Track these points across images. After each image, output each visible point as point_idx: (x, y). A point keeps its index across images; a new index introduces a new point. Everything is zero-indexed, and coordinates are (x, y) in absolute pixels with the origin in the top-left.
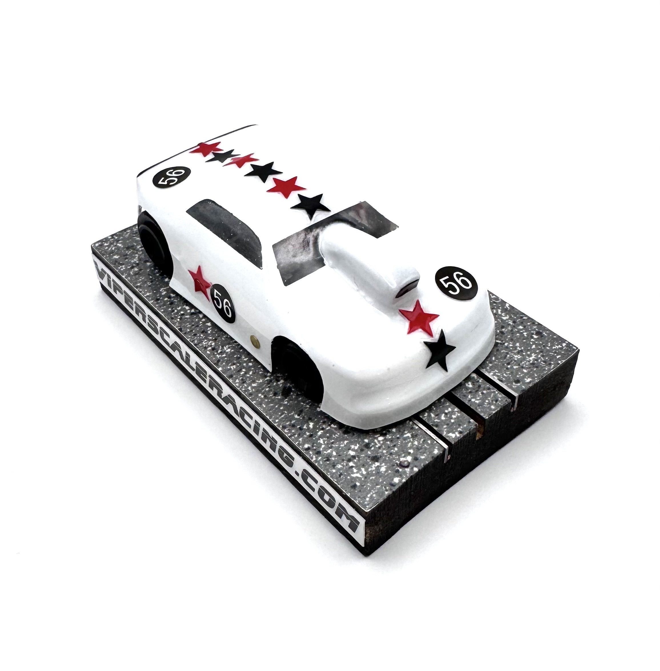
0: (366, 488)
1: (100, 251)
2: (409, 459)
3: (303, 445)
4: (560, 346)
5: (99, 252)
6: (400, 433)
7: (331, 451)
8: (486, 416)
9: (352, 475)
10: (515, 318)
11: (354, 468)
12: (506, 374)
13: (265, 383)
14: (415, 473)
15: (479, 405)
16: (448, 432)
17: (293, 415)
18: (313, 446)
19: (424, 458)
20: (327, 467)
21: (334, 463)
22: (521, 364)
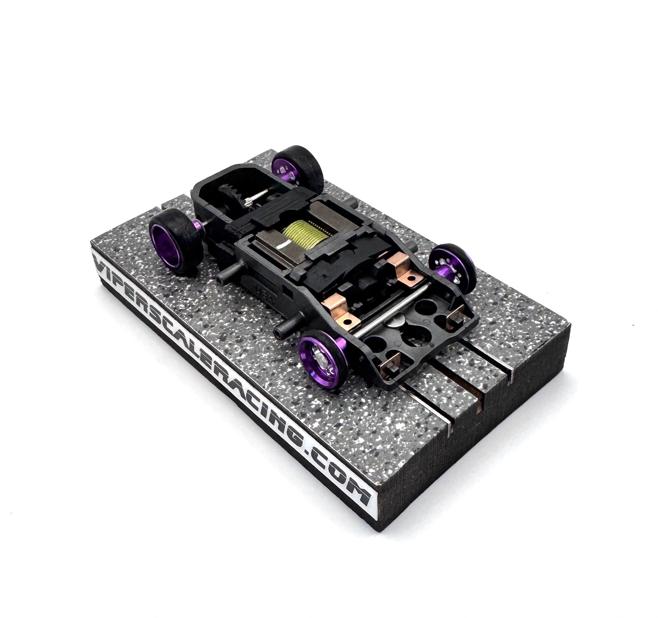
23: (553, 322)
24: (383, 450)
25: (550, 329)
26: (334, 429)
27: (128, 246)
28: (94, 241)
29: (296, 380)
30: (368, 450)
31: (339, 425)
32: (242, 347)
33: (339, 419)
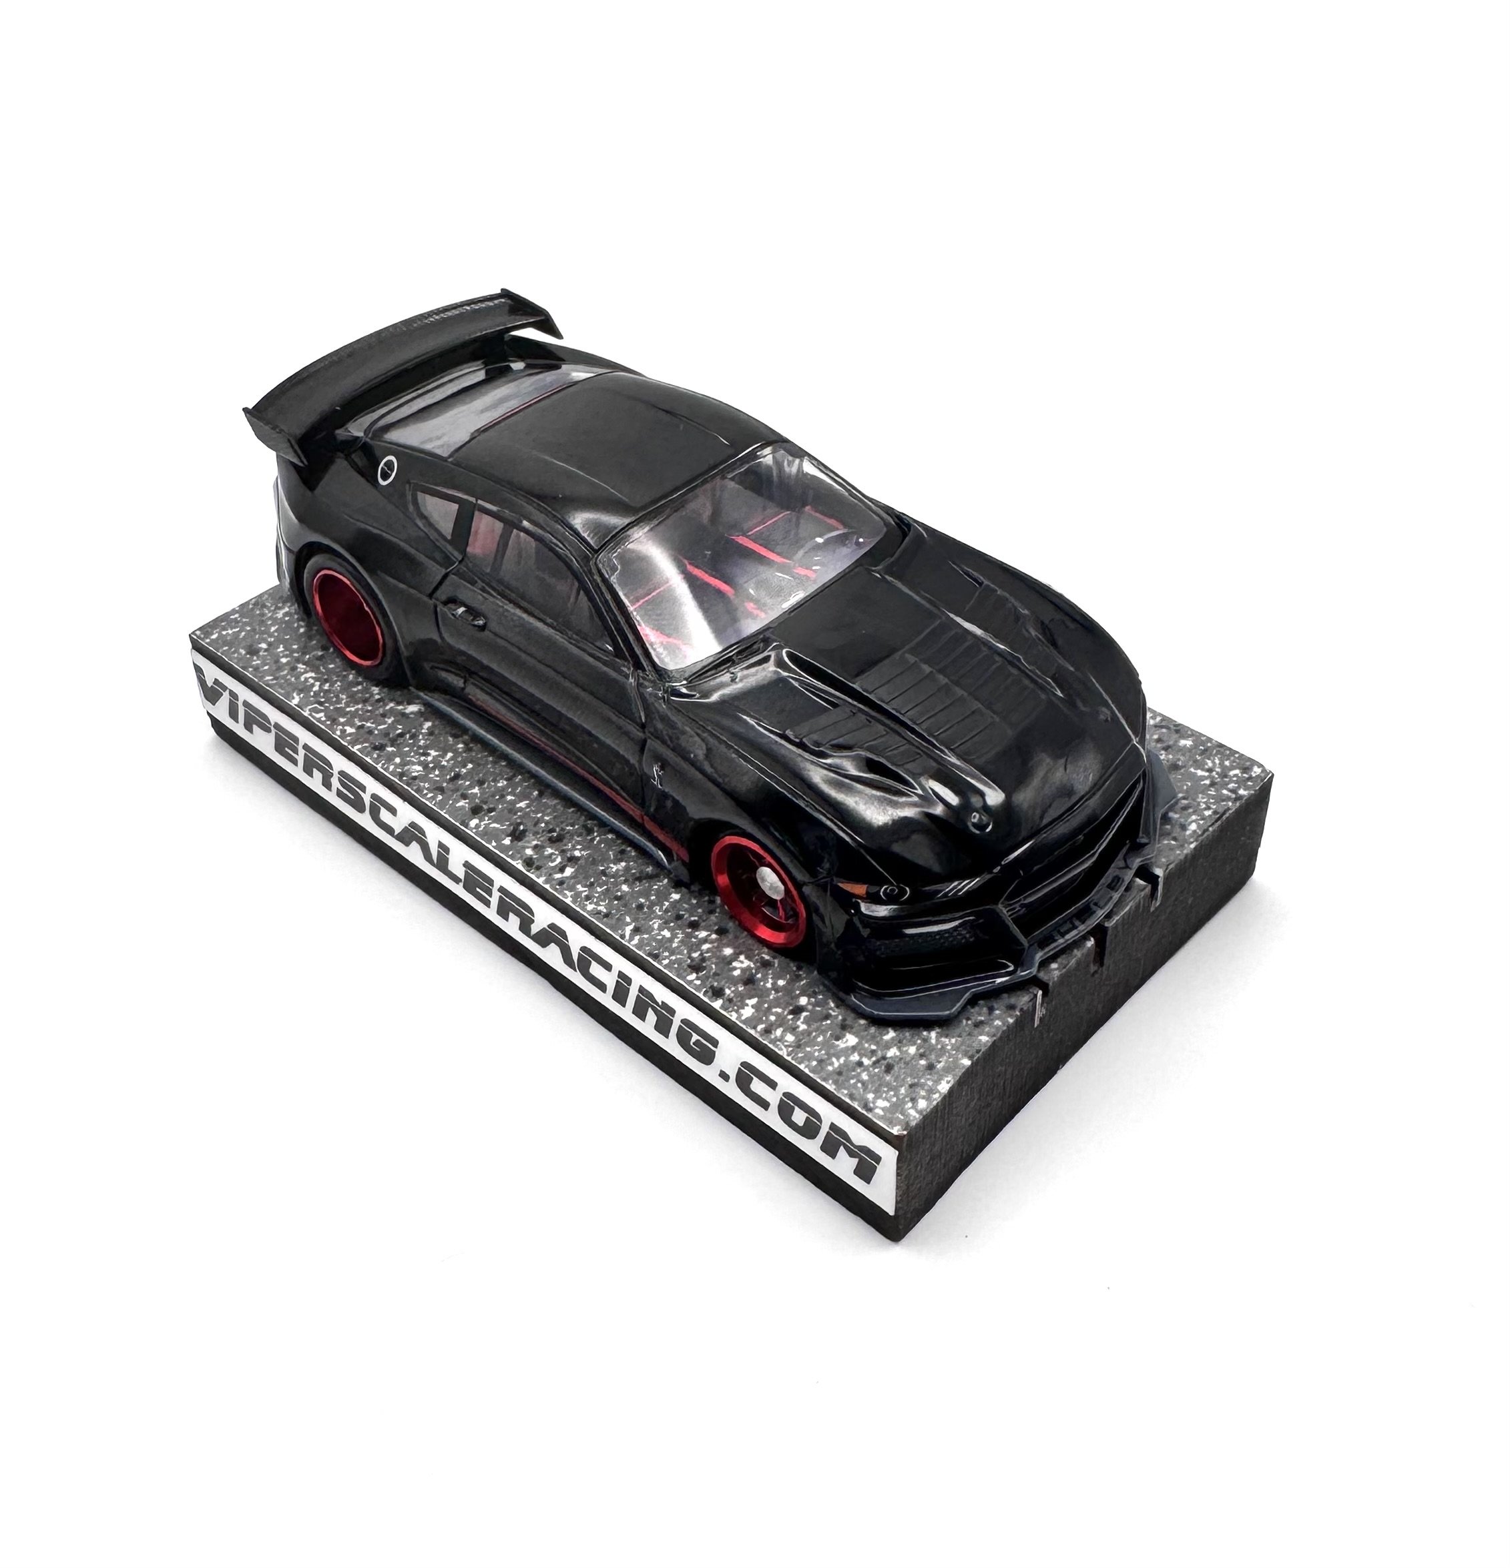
23: (1237, 772)
24: (901, 1059)
25: (1231, 786)
26: (789, 1020)
27: (279, 641)
28: (198, 633)
29: (692, 919)
30: (870, 1059)
31: (797, 1011)
32: (563, 852)
33: (798, 996)
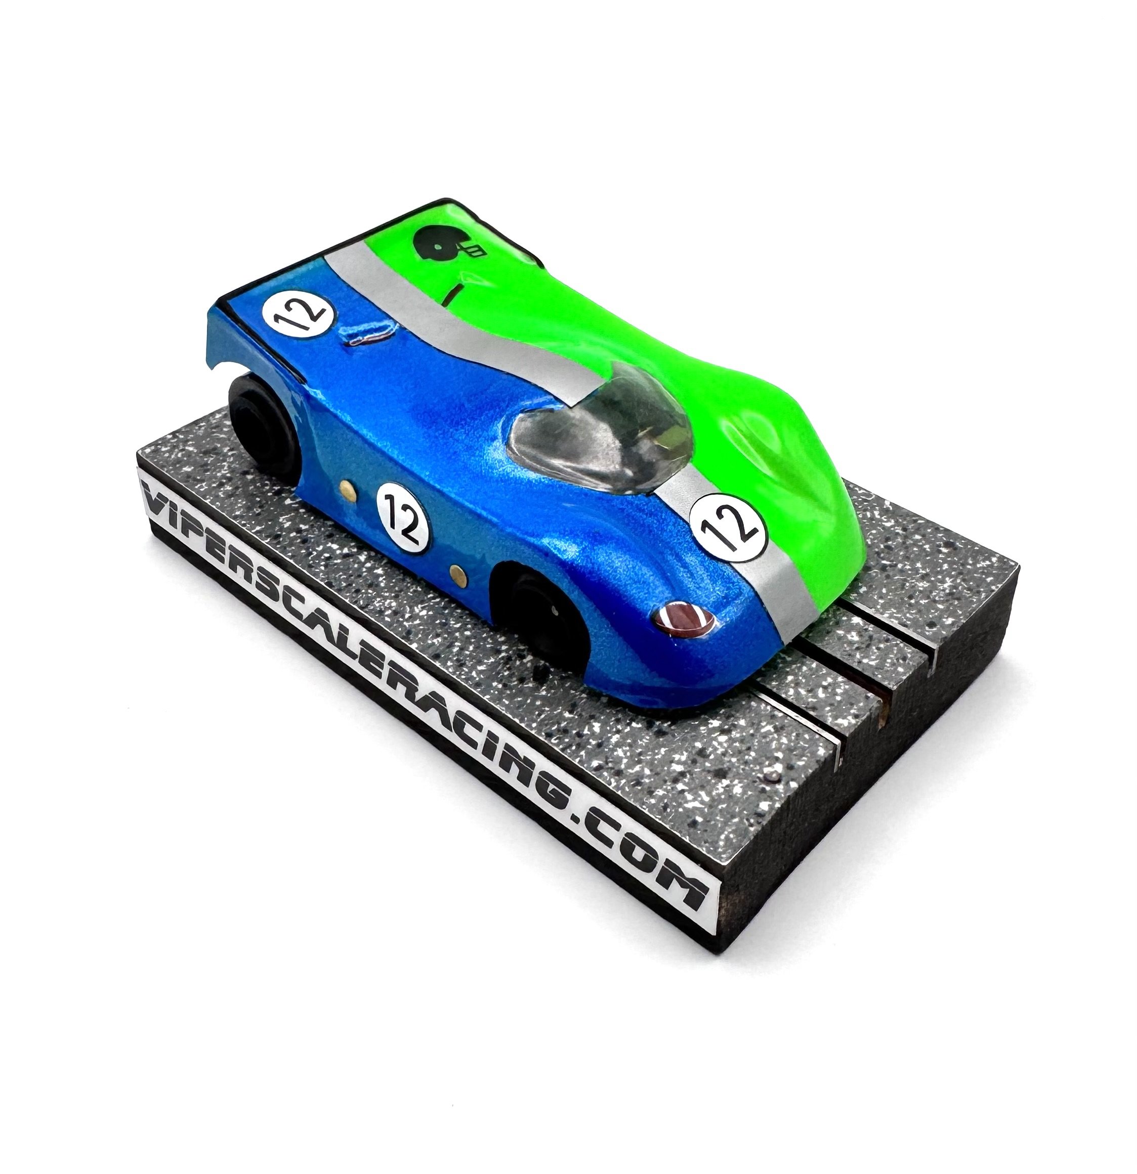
0: (716, 825)
1: (155, 460)
2: (779, 768)
3: (589, 761)
4: (988, 563)
5: (154, 463)
6: (755, 727)
7: (640, 767)
8: (894, 686)
9: (686, 805)
10: (905, 522)
11: (686, 793)
12: (911, 614)
13: (500, 664)
14: (792, 792)
15: (876, 668)
16: (836, 718)
17: (561, 713)
18: (607, 763)
19: (804, 766)
20: (640, 795)
21: (649, 788)
22: (931, 597)
